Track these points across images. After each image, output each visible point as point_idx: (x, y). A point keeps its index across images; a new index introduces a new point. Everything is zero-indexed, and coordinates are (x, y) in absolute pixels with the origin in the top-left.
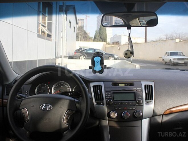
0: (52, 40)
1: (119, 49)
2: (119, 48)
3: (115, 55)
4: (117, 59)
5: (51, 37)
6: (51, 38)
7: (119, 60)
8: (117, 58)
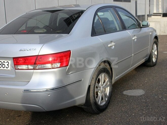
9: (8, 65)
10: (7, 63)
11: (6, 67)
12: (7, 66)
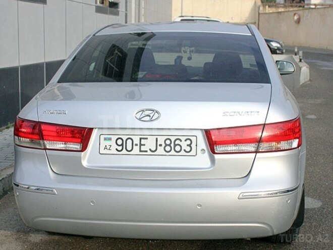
0: (120, 12)
1: (298, 21)
2: (296, 18)
3: (272, 41)
4: (278, 52)
5: (117, 8)
6: (119, 10)
7: (282, 53)
8: (278, 49)
9: (190, 145)
10: (189, 142)
11: (185, 150)
12: (188, 149)
